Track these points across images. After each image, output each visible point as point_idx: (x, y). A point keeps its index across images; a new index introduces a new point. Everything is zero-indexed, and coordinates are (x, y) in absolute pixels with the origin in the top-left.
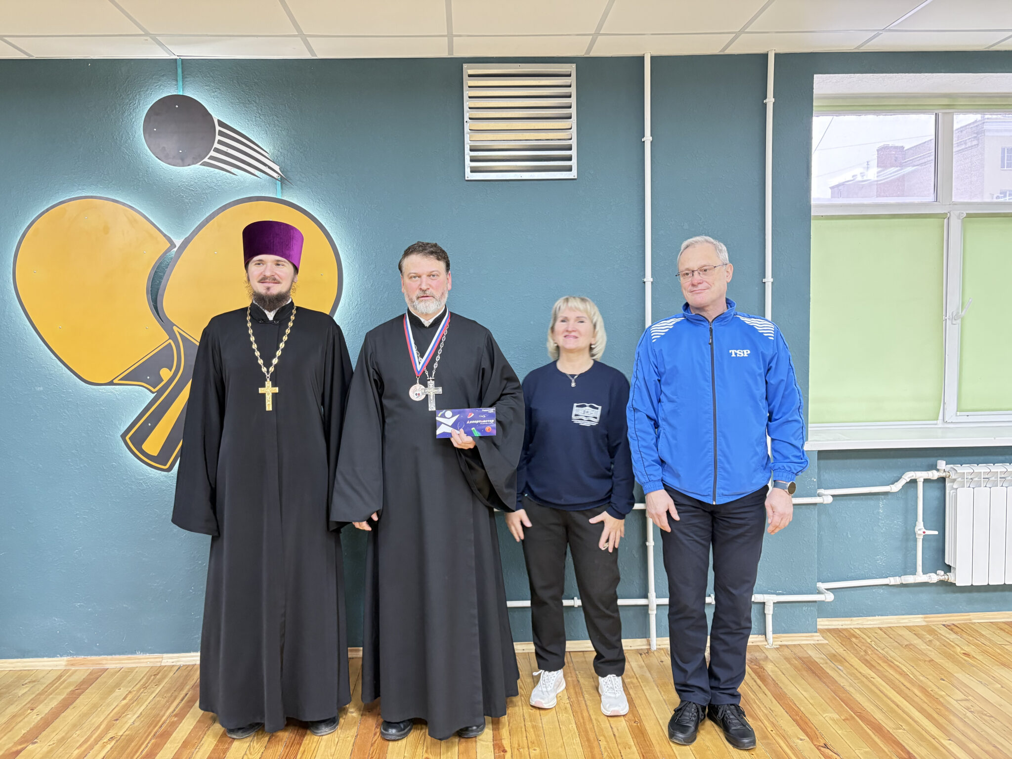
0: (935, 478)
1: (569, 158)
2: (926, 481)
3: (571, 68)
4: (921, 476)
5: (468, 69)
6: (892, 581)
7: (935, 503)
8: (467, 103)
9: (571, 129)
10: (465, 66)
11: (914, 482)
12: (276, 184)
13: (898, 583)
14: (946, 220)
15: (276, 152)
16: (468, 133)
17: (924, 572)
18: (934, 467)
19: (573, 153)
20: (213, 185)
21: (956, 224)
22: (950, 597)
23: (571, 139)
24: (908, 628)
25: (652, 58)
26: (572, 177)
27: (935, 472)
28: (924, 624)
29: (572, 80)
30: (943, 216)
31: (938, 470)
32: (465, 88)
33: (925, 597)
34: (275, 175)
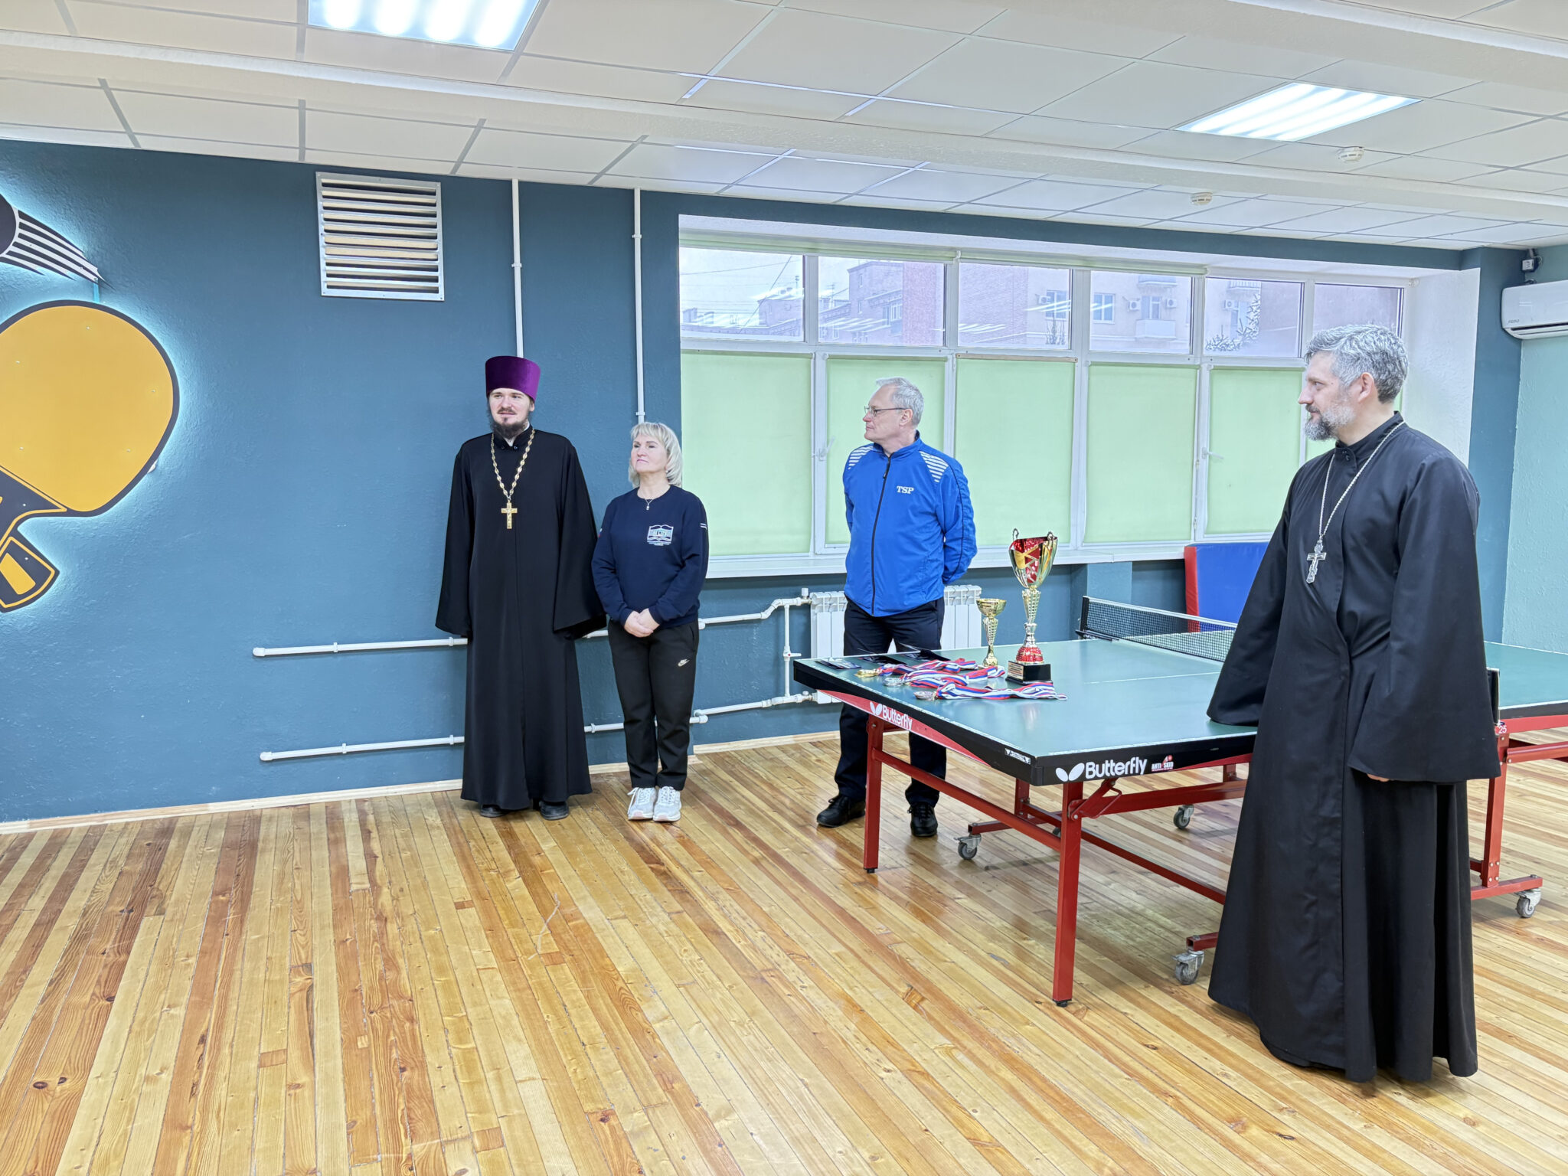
0: (799, 604)
1: (436, 280)
2: (792, 608)
3: (436, 187)
4: (787, 603)
5: (322, 178)
6: (764, 704)
7: (802, 629)
8: (322, 215)
9: (436, 249)
10: (318, 174)
11: (781, 609)
12: (92, 287)
13: (770, 705)
14: (812, 360)
15: (92, 251)
16: (324, 247)
17: (792, 693)
18: (798, 594)
19: (440, 274)
20: (11, 283)
21: (821, 364)
22: (817, 717)
23: (437, 260)
24: (778, 747)
25: (520, 183)
26: (439, 299)
27: (799, 598)
28: (794, 742)
29: (437, 199)
30: (809, 356)
31: (802, 597)
32: (319, 198)
33: (795, 718)
34: (92, 277)
